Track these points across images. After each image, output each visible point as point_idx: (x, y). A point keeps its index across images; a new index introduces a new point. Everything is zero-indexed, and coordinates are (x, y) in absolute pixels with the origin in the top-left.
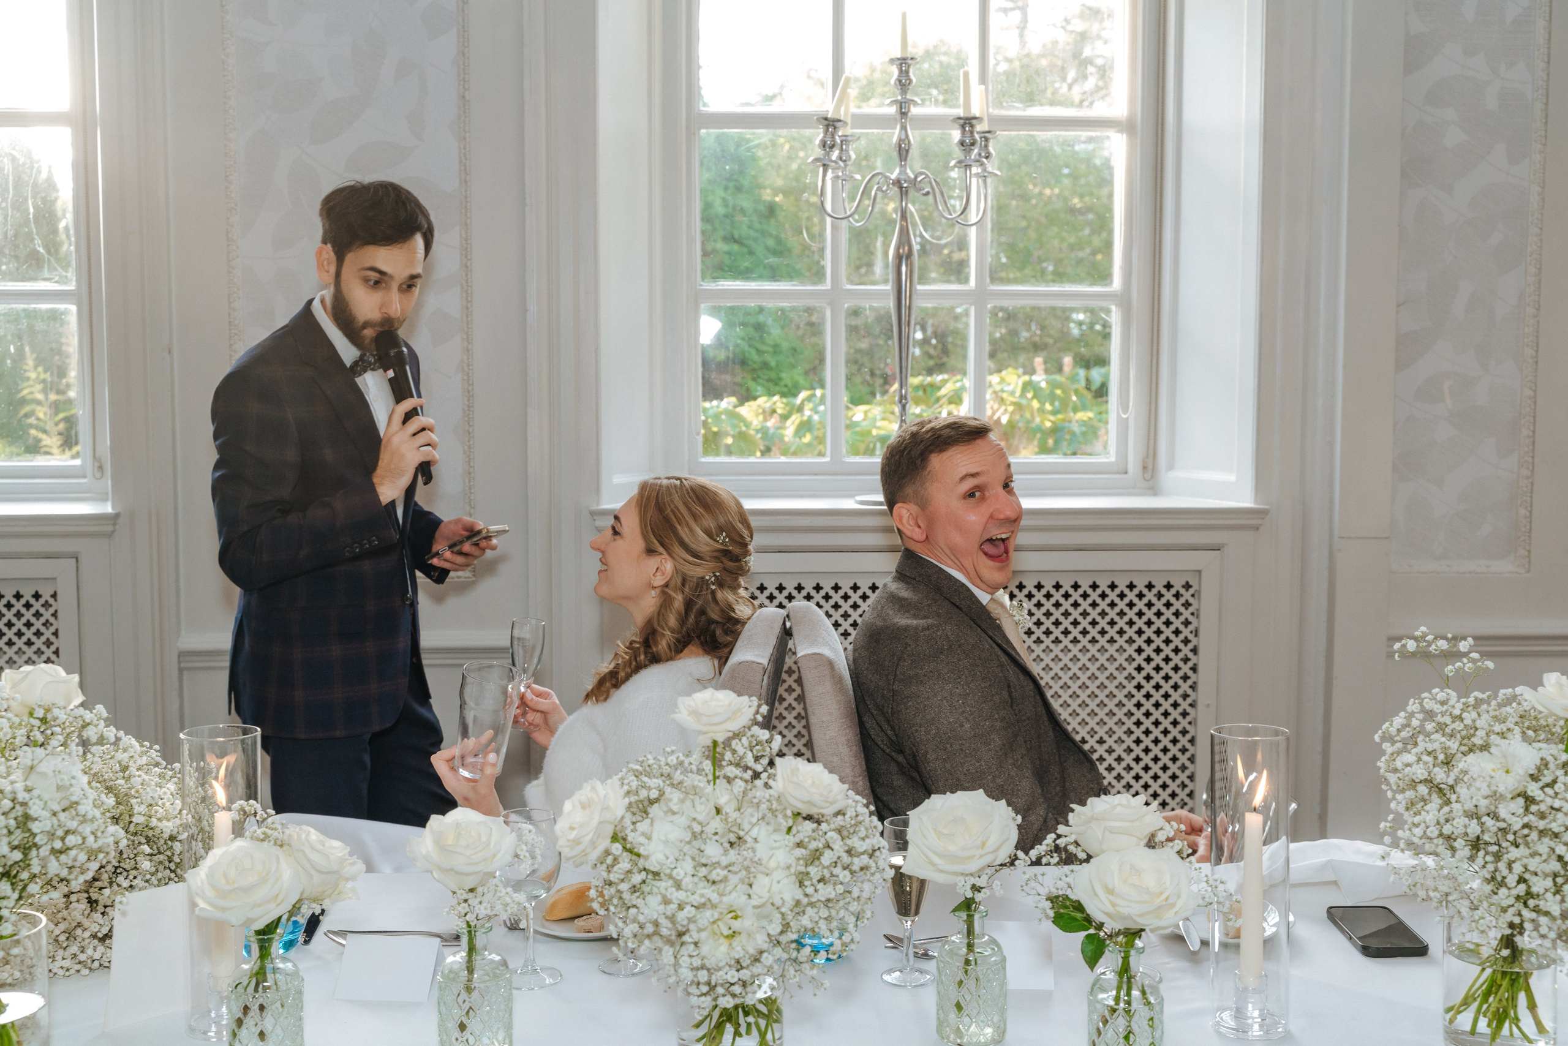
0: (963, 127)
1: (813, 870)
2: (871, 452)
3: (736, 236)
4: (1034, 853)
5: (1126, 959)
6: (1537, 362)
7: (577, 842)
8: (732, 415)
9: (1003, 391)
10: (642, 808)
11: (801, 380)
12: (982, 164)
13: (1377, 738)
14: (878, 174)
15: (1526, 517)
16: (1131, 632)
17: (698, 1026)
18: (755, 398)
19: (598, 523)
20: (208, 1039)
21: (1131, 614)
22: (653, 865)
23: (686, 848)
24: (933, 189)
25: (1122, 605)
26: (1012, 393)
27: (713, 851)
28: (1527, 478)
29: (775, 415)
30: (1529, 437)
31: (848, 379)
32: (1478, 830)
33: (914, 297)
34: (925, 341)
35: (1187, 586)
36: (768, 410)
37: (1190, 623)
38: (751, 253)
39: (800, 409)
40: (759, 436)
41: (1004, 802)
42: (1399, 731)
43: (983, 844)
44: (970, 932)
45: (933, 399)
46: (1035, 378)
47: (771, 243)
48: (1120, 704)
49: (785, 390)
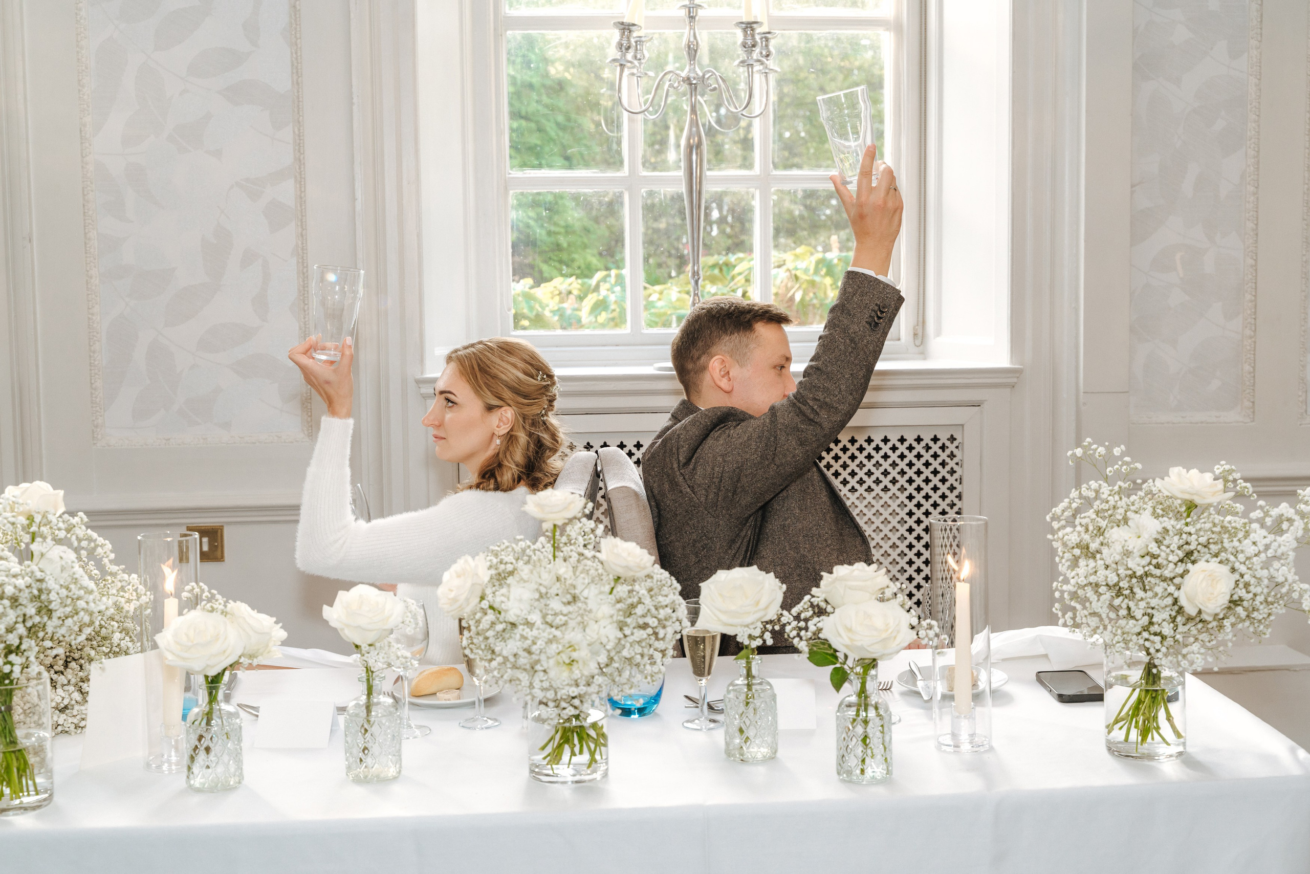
0: (745, 30)
1: (629, 620)
2: (667, 324)
3: (523, 113)
4: (795, 611)
5: (863, 684)
6: (1257, 234)
7: (455, 600)
8: (528, 297)
9: (796, 269)
10: (501, 578)
11: (594, 261)
12: (762, 63)
13: (1048, 518)
14: (670, 72)
15: (1250, 373)
16: (902, 481)
17: (543, 748)
18: (549, 280)
19: (423, 391)
20: (163, 772)
21: (902, 465)
22: (511, 617)
23: (536, 604)
24: (719, 86)
25: (894, 457)
26: (806, 271)
27: (556, 605)
28: (1251, 337)
29: (571, 296)
30: (1251, 301)
31: (646, 260)
32: (1116, 579)
33: (704, 183)
34: (722, 220)
35: (952, 439)
36: (564, 291)
37: (955, 472)
38: (540, 130)
39: (597, 288)
40: (556, 318)
41: (772, 574)
42: (1063, 511)
43: (758, 603)
44: (749, 675)
45: (729, 278)
46: (829, 256)
47: (560, 118)
48: (894, 546)
49: (578, 272)
